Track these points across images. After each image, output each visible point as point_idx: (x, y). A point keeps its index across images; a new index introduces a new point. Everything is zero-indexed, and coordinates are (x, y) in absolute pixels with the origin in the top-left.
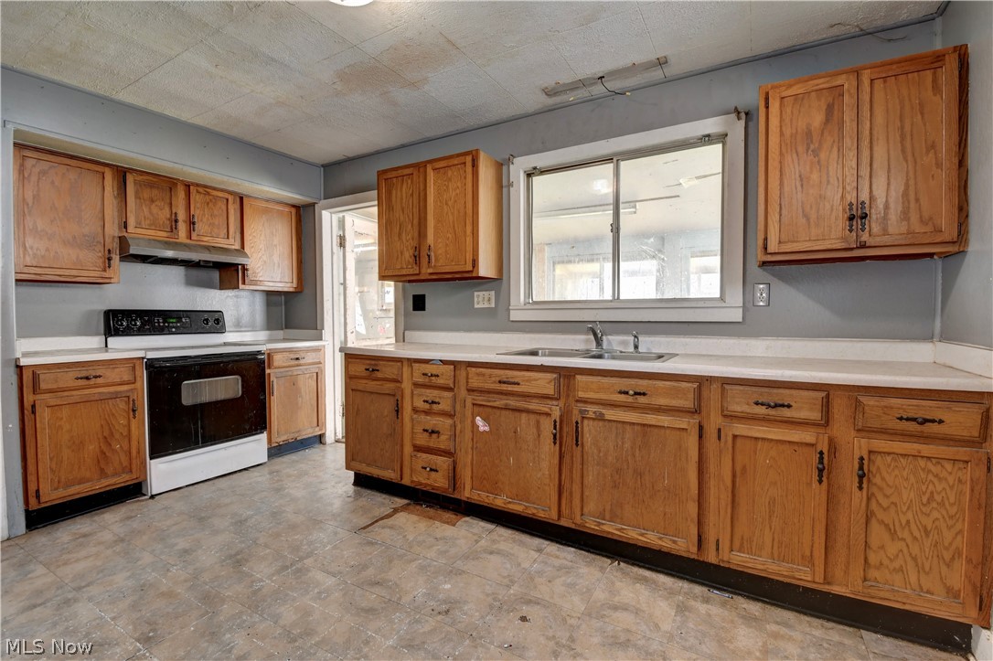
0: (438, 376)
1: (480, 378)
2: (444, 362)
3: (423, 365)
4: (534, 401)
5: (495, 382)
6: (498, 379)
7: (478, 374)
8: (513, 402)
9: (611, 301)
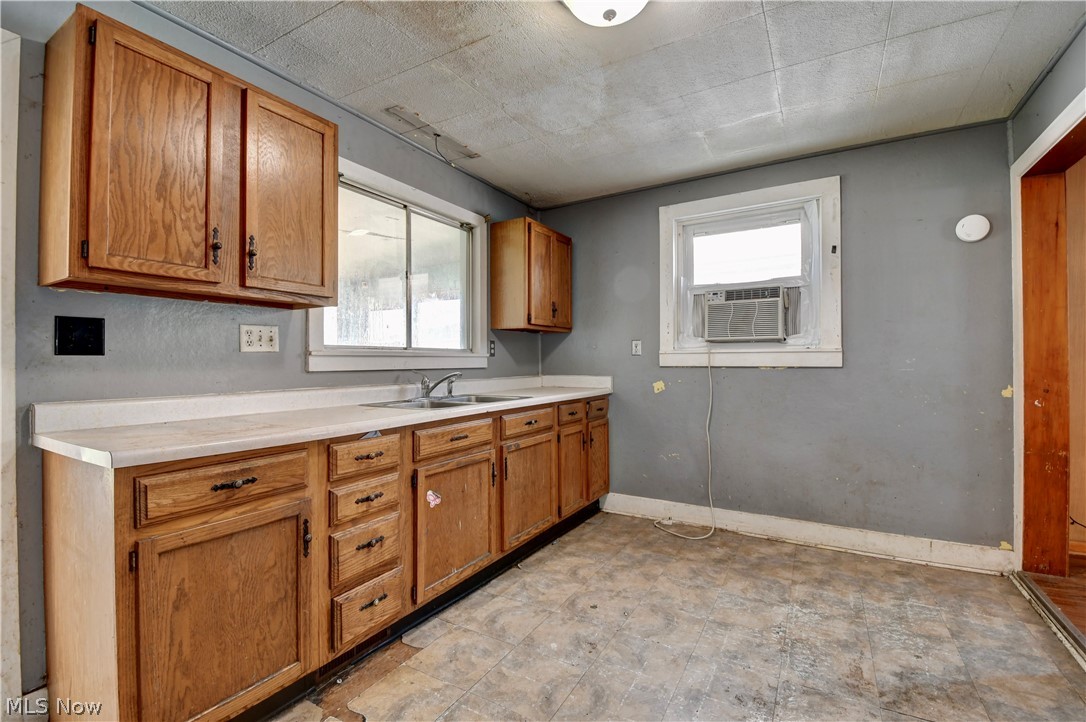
0: (381, 454)
1: (433, 441)
2: (385, 432)
3: (355, 445)
4: (475, 451)
5: (447, 442)
6: (450, 437)
7: (431, 437)
8: (462, 459)
9: (405, 349)
